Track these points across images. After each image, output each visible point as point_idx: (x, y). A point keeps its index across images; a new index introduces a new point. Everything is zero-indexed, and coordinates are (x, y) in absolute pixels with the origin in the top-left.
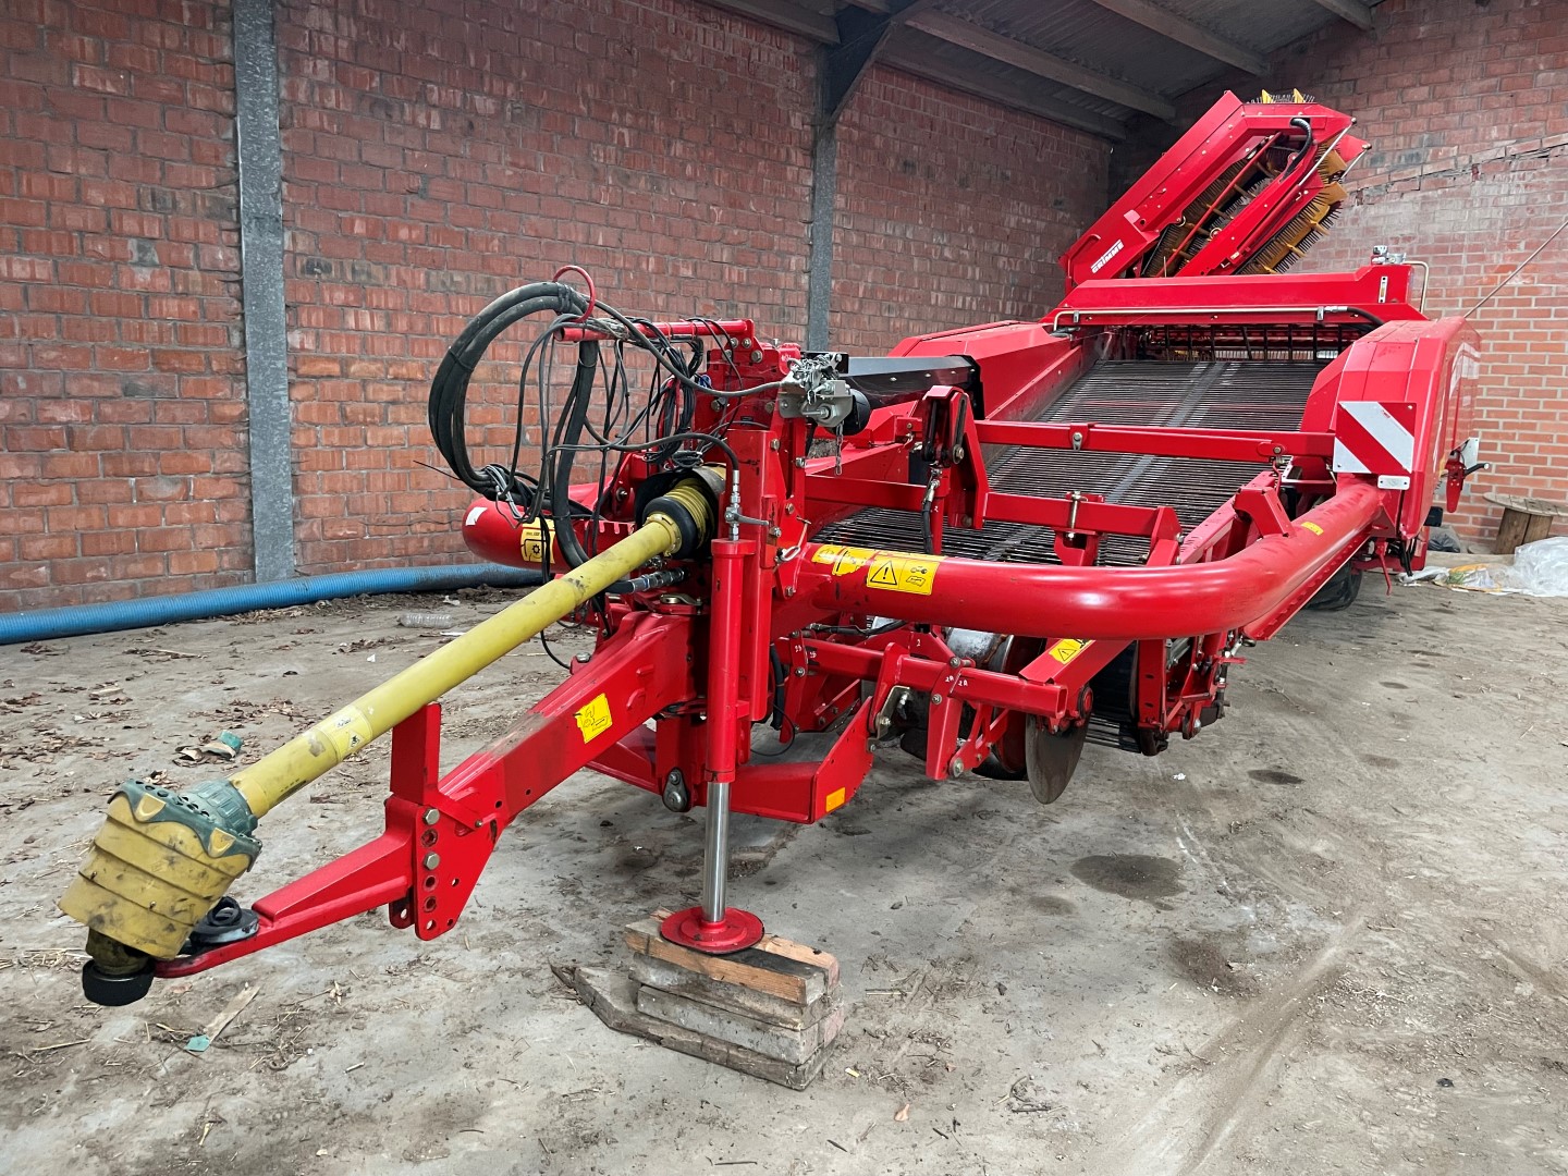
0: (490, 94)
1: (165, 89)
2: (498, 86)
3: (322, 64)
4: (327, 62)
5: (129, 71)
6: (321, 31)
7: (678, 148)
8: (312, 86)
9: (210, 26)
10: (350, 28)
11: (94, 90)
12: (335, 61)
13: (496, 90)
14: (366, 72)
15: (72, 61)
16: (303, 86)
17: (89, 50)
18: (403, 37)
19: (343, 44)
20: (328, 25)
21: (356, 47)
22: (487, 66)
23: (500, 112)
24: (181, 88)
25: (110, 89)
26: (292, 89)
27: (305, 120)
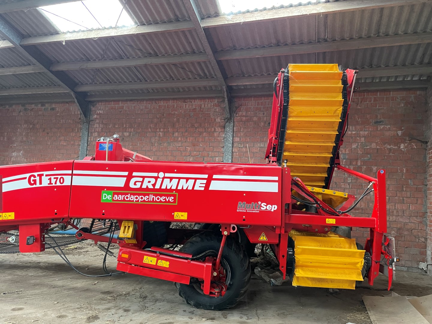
0: (128, 132)
1: (72, 143)
2: (130, 130)
3: (96, 133)
4: (97, 133)
5: (67, 141)
6: (97, 127)
7: (176, 134)
8: (94, 138)
9: (79, 131)
10: (101, 126)
11: (63, 145)
12: (98, 132)
13: (129, 131)
14: (103, 133)
15: (61, 141)
16: (92, 138)
17: (63, 139)
18: (111, 125)
19: (100, 129)
20: (98, 126)
21: (102, 129)
22: (128, 127)
23: (130, 135)
24: (74, 142)
25: (65, 144)
26: (91, 139)
27: (92, 144)
